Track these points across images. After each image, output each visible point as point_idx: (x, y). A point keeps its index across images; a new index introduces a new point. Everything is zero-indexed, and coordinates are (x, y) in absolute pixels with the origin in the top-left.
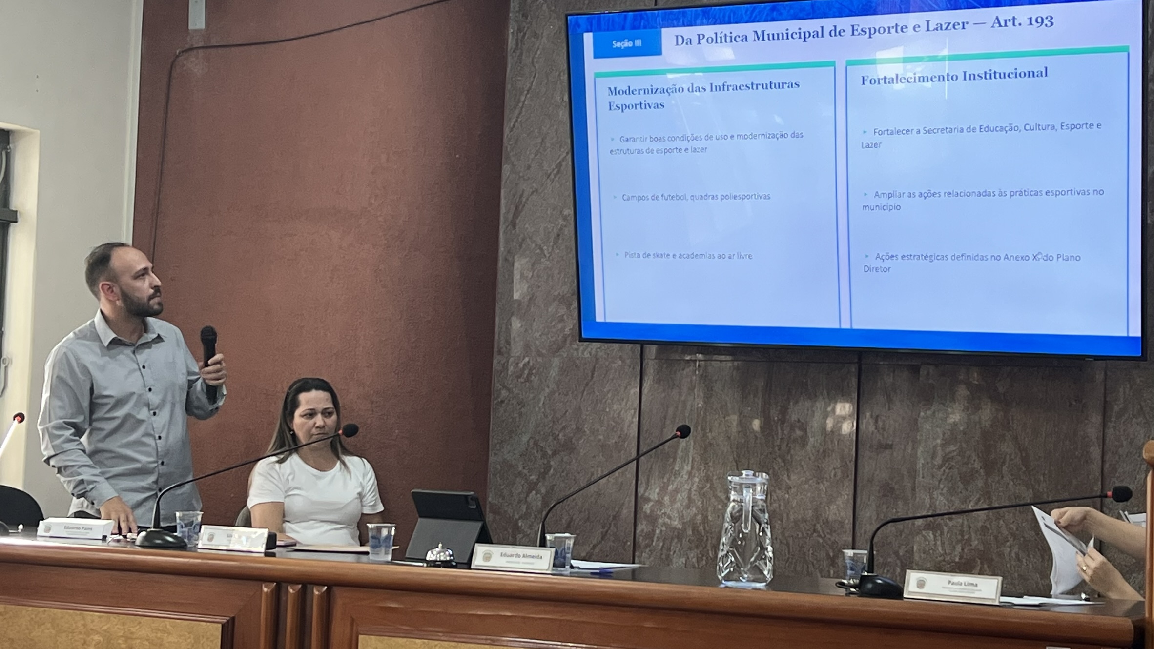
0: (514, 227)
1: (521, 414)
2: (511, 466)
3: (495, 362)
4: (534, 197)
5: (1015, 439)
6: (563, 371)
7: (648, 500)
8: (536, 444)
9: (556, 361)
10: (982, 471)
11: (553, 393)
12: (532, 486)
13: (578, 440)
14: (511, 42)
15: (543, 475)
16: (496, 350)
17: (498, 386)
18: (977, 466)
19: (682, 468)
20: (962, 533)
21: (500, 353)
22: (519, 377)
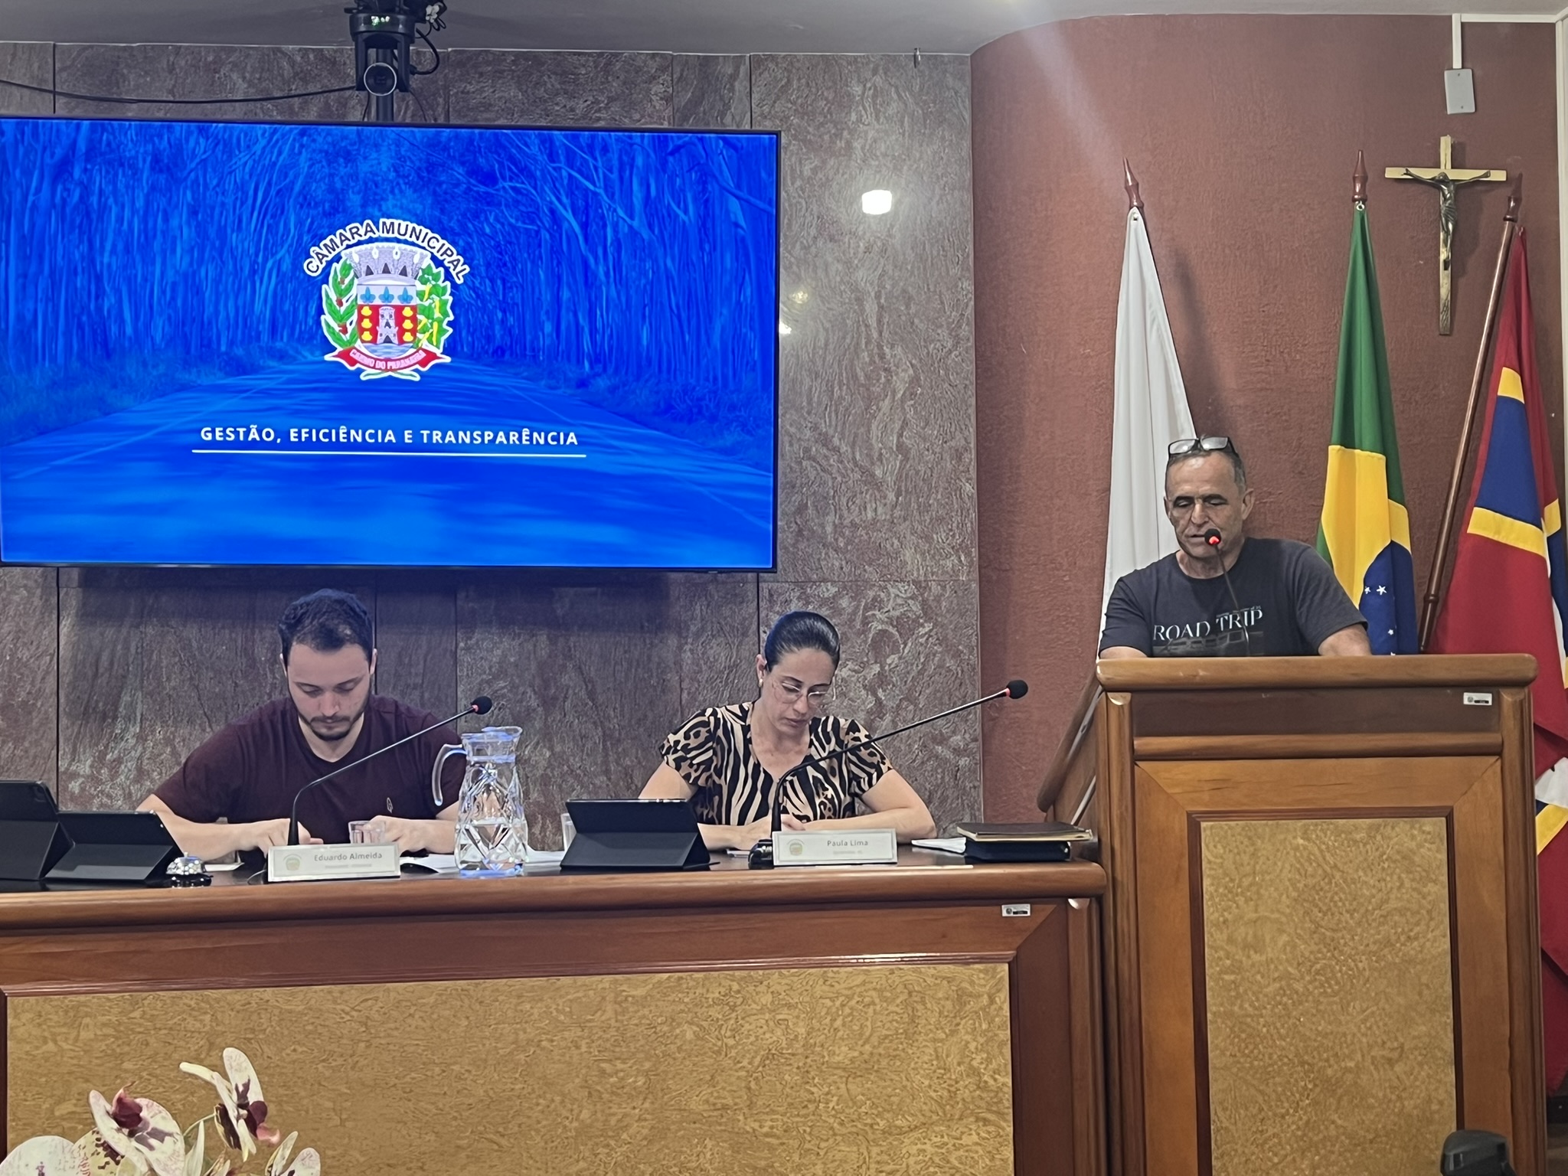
5: (579, 669)
7: (74, 776)
10: (540, 709)
18: (534, 703)
19: (125, 730)
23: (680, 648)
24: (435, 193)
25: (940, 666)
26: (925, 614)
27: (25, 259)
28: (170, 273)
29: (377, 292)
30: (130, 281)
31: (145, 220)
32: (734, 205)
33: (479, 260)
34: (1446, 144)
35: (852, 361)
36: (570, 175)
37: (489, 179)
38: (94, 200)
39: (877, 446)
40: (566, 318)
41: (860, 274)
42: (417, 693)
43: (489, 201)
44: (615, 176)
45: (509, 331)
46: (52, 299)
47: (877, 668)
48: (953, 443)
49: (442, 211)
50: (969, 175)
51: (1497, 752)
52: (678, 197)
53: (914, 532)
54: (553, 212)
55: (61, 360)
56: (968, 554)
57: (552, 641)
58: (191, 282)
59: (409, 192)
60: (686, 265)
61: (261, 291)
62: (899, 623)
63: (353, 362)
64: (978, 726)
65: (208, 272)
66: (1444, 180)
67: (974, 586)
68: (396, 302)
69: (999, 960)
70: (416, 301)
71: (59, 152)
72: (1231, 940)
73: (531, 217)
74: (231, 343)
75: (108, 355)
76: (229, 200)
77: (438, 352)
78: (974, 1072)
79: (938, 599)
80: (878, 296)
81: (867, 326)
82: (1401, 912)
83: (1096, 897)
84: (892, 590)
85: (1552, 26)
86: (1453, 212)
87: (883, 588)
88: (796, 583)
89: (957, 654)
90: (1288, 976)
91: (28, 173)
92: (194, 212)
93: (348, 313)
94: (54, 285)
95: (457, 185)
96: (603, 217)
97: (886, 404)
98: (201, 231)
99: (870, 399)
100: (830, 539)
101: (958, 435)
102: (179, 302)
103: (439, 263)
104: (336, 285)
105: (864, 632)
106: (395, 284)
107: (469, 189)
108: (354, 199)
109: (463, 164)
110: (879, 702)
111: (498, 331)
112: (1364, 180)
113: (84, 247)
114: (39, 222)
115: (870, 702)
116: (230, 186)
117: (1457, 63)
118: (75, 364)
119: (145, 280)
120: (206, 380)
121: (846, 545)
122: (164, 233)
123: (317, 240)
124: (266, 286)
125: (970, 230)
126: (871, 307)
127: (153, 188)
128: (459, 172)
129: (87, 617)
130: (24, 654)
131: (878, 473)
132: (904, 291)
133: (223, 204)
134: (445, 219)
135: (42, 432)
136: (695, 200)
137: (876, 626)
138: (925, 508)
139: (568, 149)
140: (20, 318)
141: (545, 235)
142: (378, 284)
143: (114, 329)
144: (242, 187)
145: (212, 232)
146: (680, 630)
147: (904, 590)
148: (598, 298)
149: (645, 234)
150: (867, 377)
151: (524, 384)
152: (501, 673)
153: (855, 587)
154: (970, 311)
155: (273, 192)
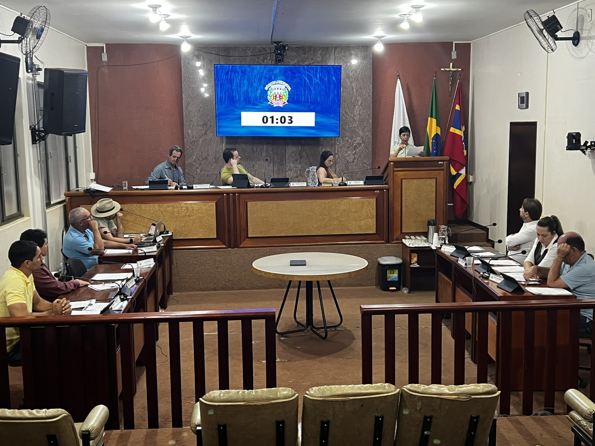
0: (187, 109)
1: (193, 152)
2: (191, 163)
3: (185, 140)
4: (192, 102)
5: (306, 152)
6: (203, 142)
8: (197, 158)
9: (201, 140)
10: (299, 159)
11: (200, 147)
12: (198, 168)
13: (208, 157)
14: (182, 65)
15: (200, 165)
16: (185, 137)
17: (186, 145)
18: (298, 157)
20: (296, 171)
21: (186, 138)
22: (191, 143)
23: (322, 148)
24: (286, 76)
25: (365, 151)
26: (363, 142)
27: (221, 87)
28: (244, 90)
29: (276, 92)
30: (238, 91)
31: (240, 81)
32: (334, 78)
33: (293, 87)
34: (451, 64)
35: (351, 99)
36: (308, 73)
37: (294, 74)
38: (232, 78)
39: (355, 114)
40: (306, 96)
41: (353, 84)
42: (279, 156)
43: (294, 77)
44: (314, 73)
45: (297, 98)
46: (225, 94)
47: (355, 152)
48: (368, 113)
49: (287, 79)
50: (372, 66)
51: (443, 170)
52: (325, 76)
53: (361, 128)
54: (305, 79)
55: (227, 104)
56: (370, 132)
57: (301, 147)
58: (247, 91)
59: (282, 76)
60: (326, 87)
61: (258, 92)
62: (358, 144)
63: (272, 104)
64: (371, 161)
65: (250, 90)
66: (451, 71)
67: (371, 137)
68: (279, 94)
69: (375, 198)
70: (282, 94)
71: (227, 70)
72: (406, 195)
73: (301, 80)
74: (253, 101)
75: (234, 102)
76: (253, 78)
77: (286, 102)
78: (371, 212)
79: (365, 140)
80: (356, 88)
81: (354, 93)
82: (429, 191)
83: (388, 190)
84: (358, 139)
85: (470, 43)
86: (452, 76)
87: (356, 138)
88: (341, 137)
89: (368, 149)
90: (413, 200)
91: (222, 74)
92: (248, 80)
93: (272, 96)
94: (226, 91)
95: (289, 75)
96: (312, 80)
97: (357, 107)
98: (249, 83)
99: (354, 106)
100: (347, 130)
101: (369, 112)
102: (245, 94)
103: (286, 88)
104: (270, 91)
105: (352, 145)
106: (279, 91)
107: (291, 76)
108: (273, 77)
109: (290, 71)
110: (355, 157)
111: (295, 98)
112: (436, 73)
113: (230, 86)
114: (223, 81)
115: (353, 157)
116: (253, 76)
117: (454, 50)
118: (229, 104)
119: (240, 91)
120: (249, 107)
121: (350, 130)
122: (243, 83)
123: (267, 84)
124: (259, 92)
125: (372, 76)
126: (355, 90)
127: (241, 76)
128: (290, 73)
129: (227, 143)
130: (217, 149)
131: (355, 118)
132: (360, 87)
133: (252, 78)
134: (287, 80)
135: (224, 115)
136: (327, 77)
137: (355, 144)
138: (363, 124)
139: (307, 69)
140: (220, 97)
141: (303, 83)
142: (276, 91)
143: (235, 99)
144: (255, 76)
145: (250, 83)
146: (322, 145)
147: (359, 138)
148: (311, 93)
149: (319, 82)
150: (354, 102)
151: (300, 107)
152: (293, 152)
153: (351, 138)
154: (371, 91)
155: (260, 76)
